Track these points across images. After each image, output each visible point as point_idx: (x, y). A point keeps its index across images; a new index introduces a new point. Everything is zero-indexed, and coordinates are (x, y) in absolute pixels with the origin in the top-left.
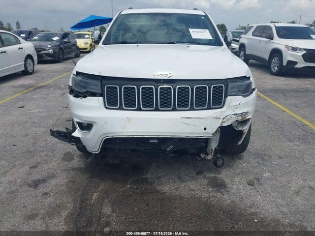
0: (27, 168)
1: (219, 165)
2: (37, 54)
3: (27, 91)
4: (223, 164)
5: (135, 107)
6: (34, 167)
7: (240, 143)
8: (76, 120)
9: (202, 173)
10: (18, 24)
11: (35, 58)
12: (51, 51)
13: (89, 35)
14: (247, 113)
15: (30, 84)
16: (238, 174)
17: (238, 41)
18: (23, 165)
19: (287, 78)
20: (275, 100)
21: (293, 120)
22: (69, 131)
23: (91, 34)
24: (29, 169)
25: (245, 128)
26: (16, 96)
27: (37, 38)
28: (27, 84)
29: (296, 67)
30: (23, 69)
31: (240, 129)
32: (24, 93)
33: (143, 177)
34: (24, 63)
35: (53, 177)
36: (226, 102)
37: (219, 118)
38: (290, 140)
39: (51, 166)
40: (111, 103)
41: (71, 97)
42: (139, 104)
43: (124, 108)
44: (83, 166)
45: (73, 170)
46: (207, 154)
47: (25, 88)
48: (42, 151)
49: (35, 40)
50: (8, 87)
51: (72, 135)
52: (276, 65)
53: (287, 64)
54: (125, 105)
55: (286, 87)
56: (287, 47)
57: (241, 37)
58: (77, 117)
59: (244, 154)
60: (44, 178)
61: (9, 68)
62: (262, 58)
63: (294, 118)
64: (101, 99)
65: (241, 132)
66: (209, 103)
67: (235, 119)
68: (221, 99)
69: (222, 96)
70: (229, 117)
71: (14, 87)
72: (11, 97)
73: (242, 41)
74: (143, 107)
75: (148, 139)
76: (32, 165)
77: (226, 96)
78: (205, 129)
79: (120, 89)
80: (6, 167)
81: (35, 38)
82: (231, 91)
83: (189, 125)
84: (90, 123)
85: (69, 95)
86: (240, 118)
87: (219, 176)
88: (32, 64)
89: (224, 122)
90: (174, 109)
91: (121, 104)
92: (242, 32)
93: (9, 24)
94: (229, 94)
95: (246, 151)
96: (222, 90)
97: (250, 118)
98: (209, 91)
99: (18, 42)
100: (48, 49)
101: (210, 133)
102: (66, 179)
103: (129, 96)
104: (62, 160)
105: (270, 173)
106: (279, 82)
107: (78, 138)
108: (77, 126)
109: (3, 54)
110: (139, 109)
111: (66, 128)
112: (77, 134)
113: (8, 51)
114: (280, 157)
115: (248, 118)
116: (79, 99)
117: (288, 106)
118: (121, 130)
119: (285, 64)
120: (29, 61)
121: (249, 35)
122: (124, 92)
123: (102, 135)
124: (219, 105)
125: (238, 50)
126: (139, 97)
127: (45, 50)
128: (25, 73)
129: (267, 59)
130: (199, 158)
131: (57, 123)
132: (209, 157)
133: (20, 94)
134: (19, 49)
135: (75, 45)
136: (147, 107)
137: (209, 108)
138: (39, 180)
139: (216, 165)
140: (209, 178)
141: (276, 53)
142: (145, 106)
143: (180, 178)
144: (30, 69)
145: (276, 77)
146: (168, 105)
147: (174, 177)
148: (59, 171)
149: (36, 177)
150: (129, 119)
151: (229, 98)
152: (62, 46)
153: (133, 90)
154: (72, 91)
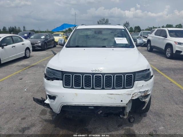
0: (20, 119)
1: (131, 121)
2: (32, 46)
3: (25, 68)
4: (134, 121)
5: (80, 87)
6: (24, 119)
7: (144, 108)
8: (47, 93)
9: (122, 125)
10: (24, 27)
11: (31, 49)
12: (40, 44)
13: (61, 34)
14: (147, 91)
15: (27, 64)
16: (143, 127)
17: (146, 38)
18: (18, 117)
19: (176, 61)
20: (168, 76)
21: (179, 89)
22: (43, 99)
23: (63, 34)
24: (21, 120)
25: (147, 100)
26: (18, 72)
27: (33, 37)
28: (25, 64)
29: (181, 54)
30: (24, 55)
31: (143, 100)
32: (23, 70)
33: (85, 127)
34: (24, 52)
35: (33, 126)
36: (134, 84)
37: (130, 94)
38: (177, 104)
39: (33, 118)
40: (67, 84)
41: (45, 80)
42: (83, 85)
43: (74, 87)
44: (51, 119)
45: (46, 121)
46: (124, 115)
47: (24, 67)
48: (29, 108)
49: (32, 38)
50: (14, 67)
51: (45, 102)
52: (169, 53)
53: (176, 52)
54: (75, 85)
55: (175, 67)
56: (175, 42)
57: (148, 36)
58: (48, 92)
59: (148, 113)
60: (28, 126)
61: (17, 55)
62: (161, 48)
63: (180, 88)
64: (61, 81)
65: (144, 102)
66: (124, 85)
67: (140, 95)
68: (131, 83)
69: (132, 81)
70: (136, 94)
71: (18, 66)
72: (16, 73)
73: (149, 38)
74: (85, 87)
75: (88, 107)
76: (22, 117)
77: (134, 81)
78: (122, 101)
79: (72, 76)
80: (8, 118)
81: (32, 37)
82: (137, 78)
83: (112, 98)
84: (54, 96)
85: (44, 78)
86: (143, 94)
87: (131, 128)
88: (29, 52)
89: (133, 97)
90: (103, 89)
91: (72, 85)
92: (149, 32)
93: (19, 27)
94: (136, 79)
95: (149, 111)
96: (132, 77)
97: (150, 94)
98: (124, 78)
99: (22, 41)
100: (38, 43)
101: (125, 104)
102: (41, 127)
103: (77, 81)
104: (40, 115)
105: (164, 127)
106: (171, 63)
107: (48, 104)
108: (48, 96)
109: (13, 47)
110: (83, 88)
111: (41, 98)
112: (47, 101)
113: (16, 46)
114: (170, 116)
115: (148, 94)
116: (49, 81)
117: (176, 80)
118: (72, 101)
119: (174, 52)
120: (28, 51)
121: (153, 35)
122: (75, 78)
123: (61, 103)
124: (130, 86)
125: (146, 43)
126: (82, 81)
127: (37, 44)
128: (25, 57)
129: (164, 49)
130: (119, 118)
131: (39, 90)
132: (125, 117)
133: (21, 70)
134: (22, 44)
135: (54, 40)
136: (87, 87)
137: (124, 88)
138: (25, 128)
139: (130, 122)
140: (125, 129)
141: (169, 46)
142: (86, 86)
143: (108, 129)
144: (28, 55)
145: (169, 60)
146: (100, 86)
147: (104, 128)
148: (38, 121)
149: (24, 125)
150: (76, 94)
151: (136, 82)
152: (46, 41)
153: (79, 77)
154: (46, 77)
